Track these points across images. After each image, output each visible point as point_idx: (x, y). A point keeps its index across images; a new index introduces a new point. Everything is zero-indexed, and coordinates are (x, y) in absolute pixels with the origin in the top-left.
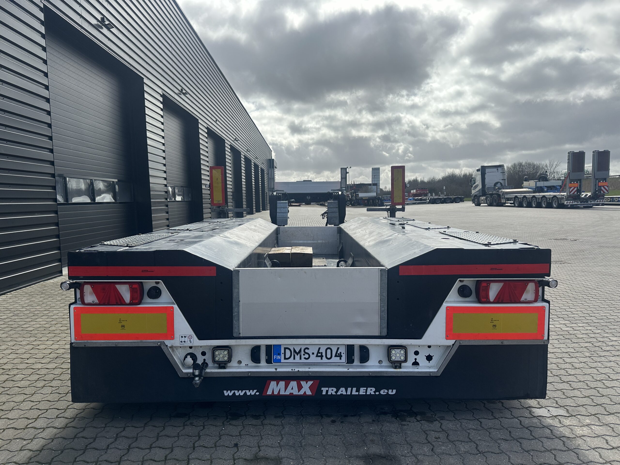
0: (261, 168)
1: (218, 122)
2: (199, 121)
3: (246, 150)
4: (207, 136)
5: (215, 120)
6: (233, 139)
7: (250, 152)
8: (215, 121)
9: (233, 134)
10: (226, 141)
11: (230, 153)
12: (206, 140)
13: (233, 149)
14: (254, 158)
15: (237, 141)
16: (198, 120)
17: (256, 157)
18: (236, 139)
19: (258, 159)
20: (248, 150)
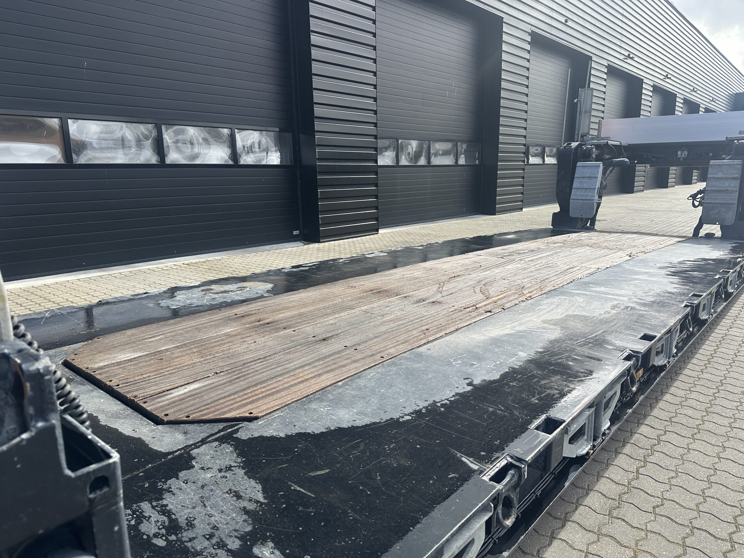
0: (706, 108)
1: (570, 23)
2: (504, 20)
3: (662, 77)
4: (529, 49)
5: (563, 20)
6: (622, 57)
7: (672, 78)
8: (564, 22)
9: (620, 47)
10: (594, 58)
11: (605, 80)
12: (527, 56)
14: (688, 90)
15: (632, 58)
16: (501, 17)
17: (695, 90)
18: (629, 55)
19: (698, 92)
20: (667, 75)
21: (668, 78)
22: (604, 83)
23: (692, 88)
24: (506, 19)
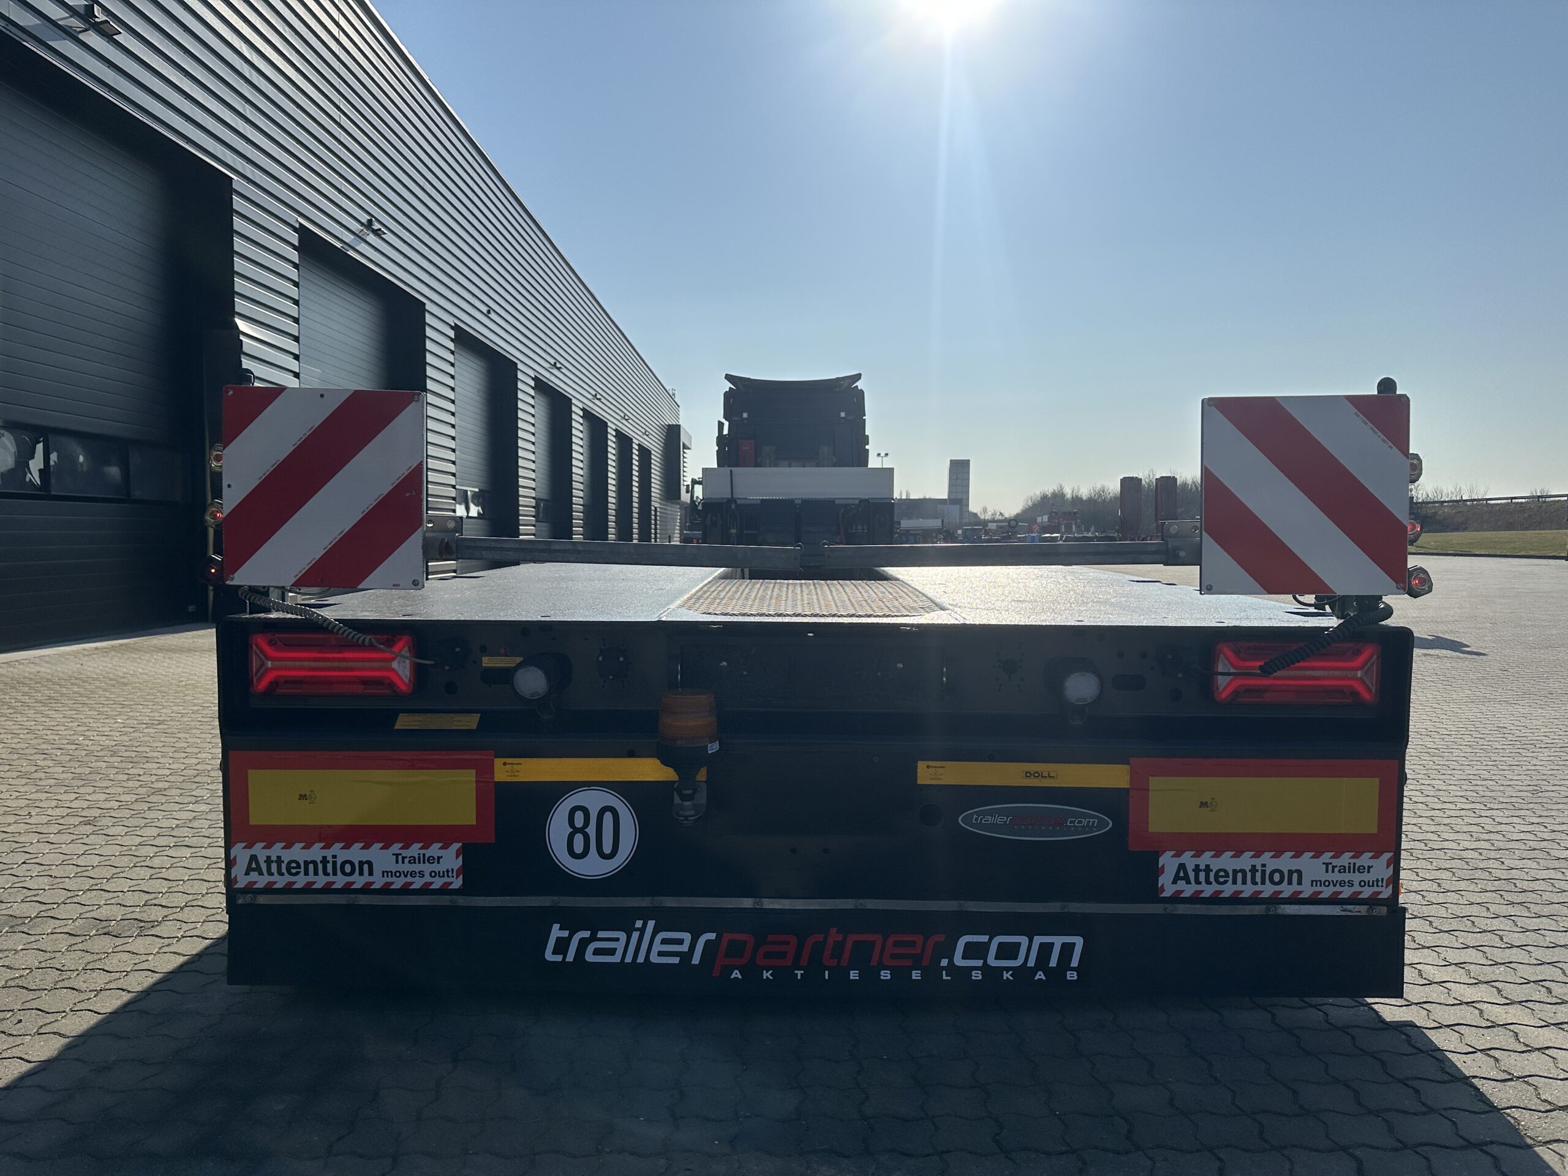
0: (639, 445)
1: (493, 316)
2: (427, 307)
3: (588, 396)
4: (453, 349)
5: (485, 309)
6: (546, 365)
7: (603, 400)
8: (485, 312)
9: (545, 351)
10: (520, 366)
11: (534, 398)
12: (451, 358)
13: (540, 386)
14: (619, 418)
15: (559, 369)
16: (424, 304)
17: (627, 418)
18: (555, 363)
19: (630, 421)
20: (596, 395)
21: (597, 399)
22: (532, 401)
23: (622, 415)
24: (429, 306)
